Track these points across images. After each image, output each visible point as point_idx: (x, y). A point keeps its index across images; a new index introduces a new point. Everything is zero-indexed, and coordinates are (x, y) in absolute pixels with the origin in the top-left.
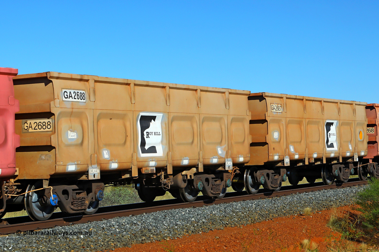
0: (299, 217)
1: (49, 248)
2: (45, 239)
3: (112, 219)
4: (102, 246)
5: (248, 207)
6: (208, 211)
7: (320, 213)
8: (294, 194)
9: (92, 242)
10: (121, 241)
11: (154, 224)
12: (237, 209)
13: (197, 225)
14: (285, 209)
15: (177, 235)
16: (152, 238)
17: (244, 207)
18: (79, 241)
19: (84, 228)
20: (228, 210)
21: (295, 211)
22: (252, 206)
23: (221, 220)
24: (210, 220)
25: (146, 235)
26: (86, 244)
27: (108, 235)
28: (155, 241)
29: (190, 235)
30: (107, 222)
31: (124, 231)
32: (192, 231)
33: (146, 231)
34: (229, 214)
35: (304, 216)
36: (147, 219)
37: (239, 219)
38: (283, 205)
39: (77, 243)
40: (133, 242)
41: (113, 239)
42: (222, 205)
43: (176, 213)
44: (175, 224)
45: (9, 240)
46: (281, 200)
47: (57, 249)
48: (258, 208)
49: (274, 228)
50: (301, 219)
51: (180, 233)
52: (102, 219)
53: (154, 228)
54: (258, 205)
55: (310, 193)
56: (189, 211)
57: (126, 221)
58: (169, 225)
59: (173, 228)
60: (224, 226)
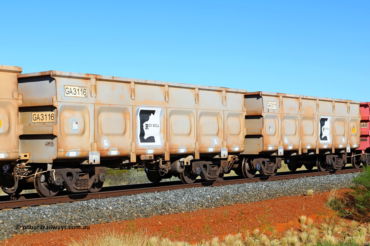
0: (302, 197)
1: (81, 217)
2: (79, 209)
3: (139, 195)
4: (127, 216)
5: (259, 188)
6: (223, 190)
7: (321, 194)
8: (301, 178)
9: (118, 212)
10: (143, 213)
11: (174, 200)
12: (249, 189)
13: (212, 201)
14: (291, 190)
15: (193, 209)
16: (171, 211)
17: (255, 187)
18: (107, 211)
19: (114, 201)
20: (240, 190)
21: (299, 192)
22: (262, 187)
23: (233, 198)
24: (223, 198)
25: (165, 208)
26: (112, 214)
27: (133, 207)
28: (172, 213)
29: (204, 209)
30: (134, 197)
31: (147, 205)
32: (206, 206)
33: (166, 205)
34: (241, 193)
35: (307, 196)
36: (169, 195)
37: (249, 197)
38: (290, 187)
39: (106, 213)
40: (153, 214)
41: (137, 211)
42: (236, 185)
44: (192, 200)
45: (49, 209)
46: (289, 182)
47: (88, 217)
48: (267, 189)
49: (277, 206)
50: (303, 198)
51: (196, 207)
52: (132, 194)
53: (174, 203)
54: (268, 186)
55: (316, 177)
56: (206, 189)
57: (150, 196)
58: (187, 201)
59: (190, 203)
60: (235, 202)
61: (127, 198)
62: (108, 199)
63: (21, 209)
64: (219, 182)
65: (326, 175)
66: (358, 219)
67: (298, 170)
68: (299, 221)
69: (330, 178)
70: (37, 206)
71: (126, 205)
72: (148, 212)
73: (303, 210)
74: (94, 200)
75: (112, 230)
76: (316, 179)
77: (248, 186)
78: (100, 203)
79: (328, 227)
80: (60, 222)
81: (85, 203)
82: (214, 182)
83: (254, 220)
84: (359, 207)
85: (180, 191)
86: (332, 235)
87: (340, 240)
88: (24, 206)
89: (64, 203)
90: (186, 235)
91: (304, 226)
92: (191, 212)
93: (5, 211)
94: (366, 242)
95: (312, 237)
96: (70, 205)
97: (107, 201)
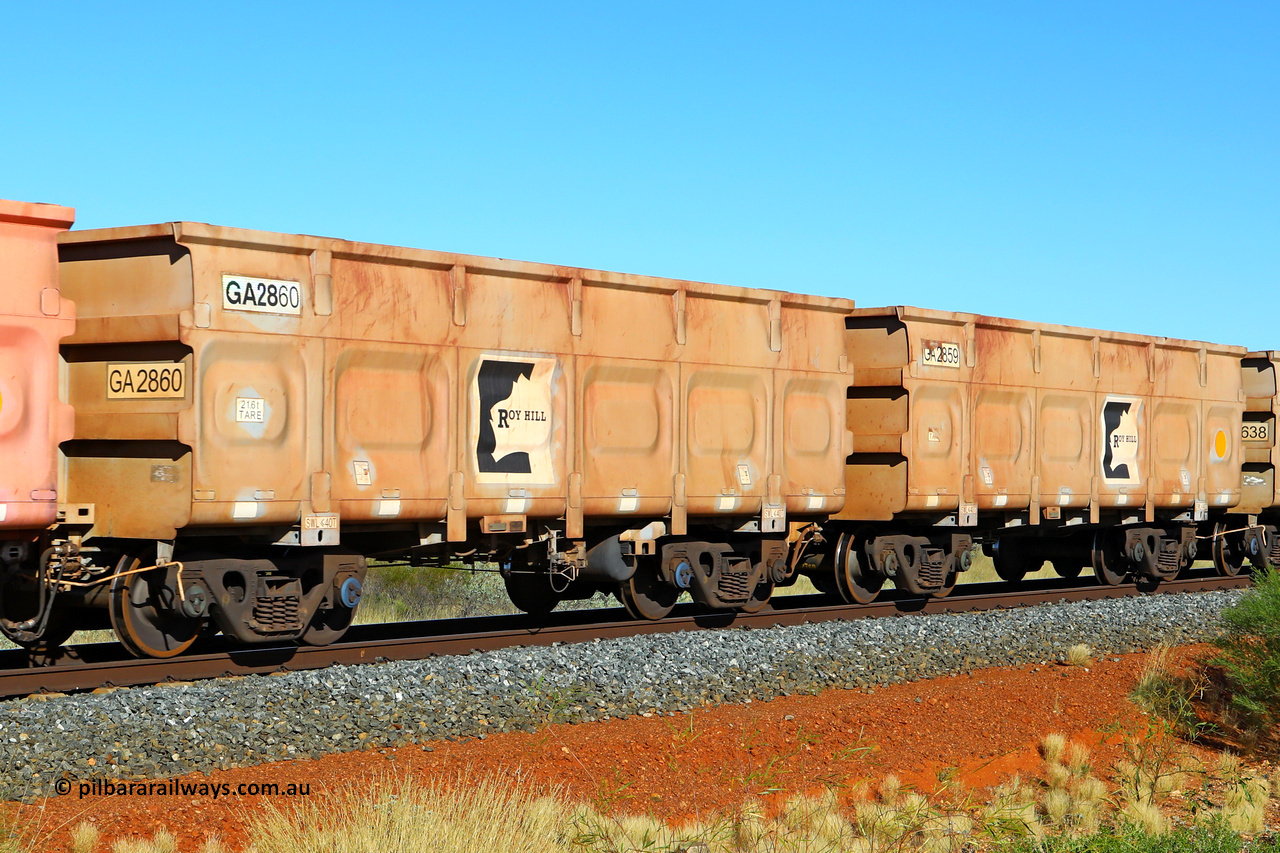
0: (1051, 670)
1: (296, 724)
2: (291, 700)
3: (497, 652)
4: (453, 724)
5: (905, 636)
6: (781, 640)
7: (1117, 660)
8: (1050, 603)
9: (424, 712)
10: (509, 714)
11: (615, 671)
12: (871, 639)
13: (743, 679)
15: (679, 704)
16: (604, 710)
17: (892, 634)
18: (388, 708)
19: (411, 673)
20: (842, 642)
21: (1042, 653)
22: (916, 632)
23: (816, 668)
24: (784, 668)
25: (586, 701)
26: (405, 717)
27: (476, 695)
28: (608, 718)
29: (716, 707)
30: (480, 659)
31: (524, 687)
32: (725, 696)
33: (587, 689)
34: (844, 651)
35: (1067, 668)
36: (598, 656)
37: (871, 668)
38: (1010, 634)
39: (382, 713)
40: (545, 720)
41: (489, 709)
42: (827, 626)
43: (686, 642)
44: (677, 674)
45: (188, 697)
46: (1008, 618)
47: (320, 728)
48: (932, 640)
49: (966, 698)
50: (1054, 675)
51: (689, 700)
52: (472, 650)
53: (615, 682)
54: (936, 631)
55: (1100, 602)
56: (725, 638)
57: (533, 658)
58: (659, 676)
59: (671, 684)
60: (823, 684)
61: (457, 663)
62: (391, 666)
63: (95, 697)
64: (754, 614)
65: (1135, 597)
66: (1239, 746)
67: (1029, 576)
68: (1042, 751)
69: (1149, 607)
70: (150, 685)
71: (452, 686)
72: (525, 713)
73: (1053, 715)
74: (344, 668)
75: (401, 773)
76: (1100, 608)
77: (869, 630)
78: (363, 679)
79: (1137, 773)
80: (227, 742)
81: (312, 677)
82: (739, 614)
83: (888, 746)
84: (1245, 707)
85: (636, 644)
86: (1153, 801)
87: (1178, 819)
88: (103, 686)
89: (241, 679)
90: (656, 795)
91: (1059, 771)
92: (672, 714)
93: (38, 701)
94: (1267, 829)
95: (1083, 807)
96: (259, 683)
97: (388, 673)
